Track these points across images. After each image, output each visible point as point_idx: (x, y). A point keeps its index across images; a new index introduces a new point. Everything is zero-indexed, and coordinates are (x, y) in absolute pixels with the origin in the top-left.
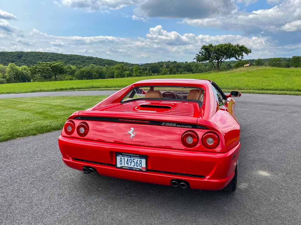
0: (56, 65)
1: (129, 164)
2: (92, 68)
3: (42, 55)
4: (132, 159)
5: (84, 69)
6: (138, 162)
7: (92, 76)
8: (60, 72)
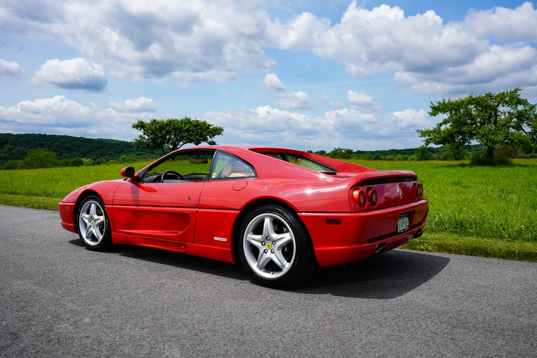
1: (403, 225)
4: (403, 219)
6: (406, 222)
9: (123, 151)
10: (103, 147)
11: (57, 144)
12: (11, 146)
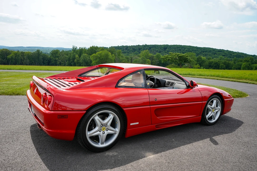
0: (183, 55)
2: (220, 60)
3: (181, 47)
5: (213, 60)
7: (219, 67)
8: (185, 61)
9: (216, 54)
10: (207, 51)
11: (186, 49)
12: (168, 50)
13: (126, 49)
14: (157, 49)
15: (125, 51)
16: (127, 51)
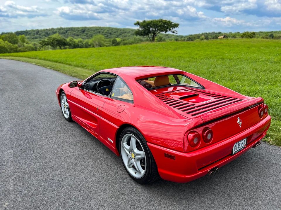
1: (239, 146)
4: (240, 142)
6: (243, 143)
13: (37, 34)
14: (74, 33)
15: (36, 36)
16: (38, 36)
